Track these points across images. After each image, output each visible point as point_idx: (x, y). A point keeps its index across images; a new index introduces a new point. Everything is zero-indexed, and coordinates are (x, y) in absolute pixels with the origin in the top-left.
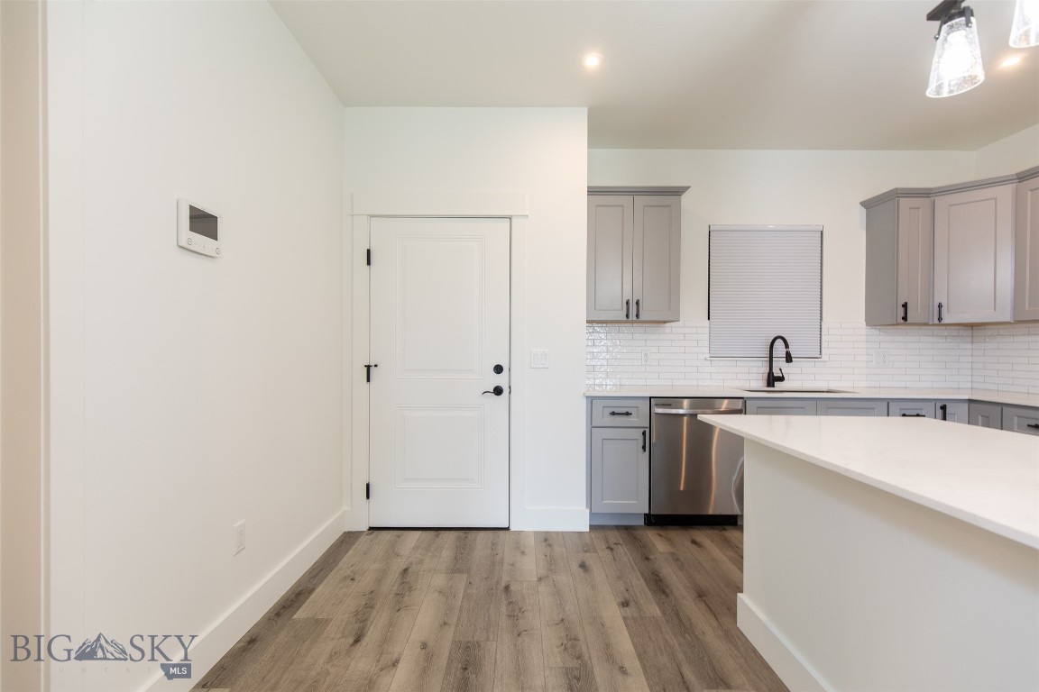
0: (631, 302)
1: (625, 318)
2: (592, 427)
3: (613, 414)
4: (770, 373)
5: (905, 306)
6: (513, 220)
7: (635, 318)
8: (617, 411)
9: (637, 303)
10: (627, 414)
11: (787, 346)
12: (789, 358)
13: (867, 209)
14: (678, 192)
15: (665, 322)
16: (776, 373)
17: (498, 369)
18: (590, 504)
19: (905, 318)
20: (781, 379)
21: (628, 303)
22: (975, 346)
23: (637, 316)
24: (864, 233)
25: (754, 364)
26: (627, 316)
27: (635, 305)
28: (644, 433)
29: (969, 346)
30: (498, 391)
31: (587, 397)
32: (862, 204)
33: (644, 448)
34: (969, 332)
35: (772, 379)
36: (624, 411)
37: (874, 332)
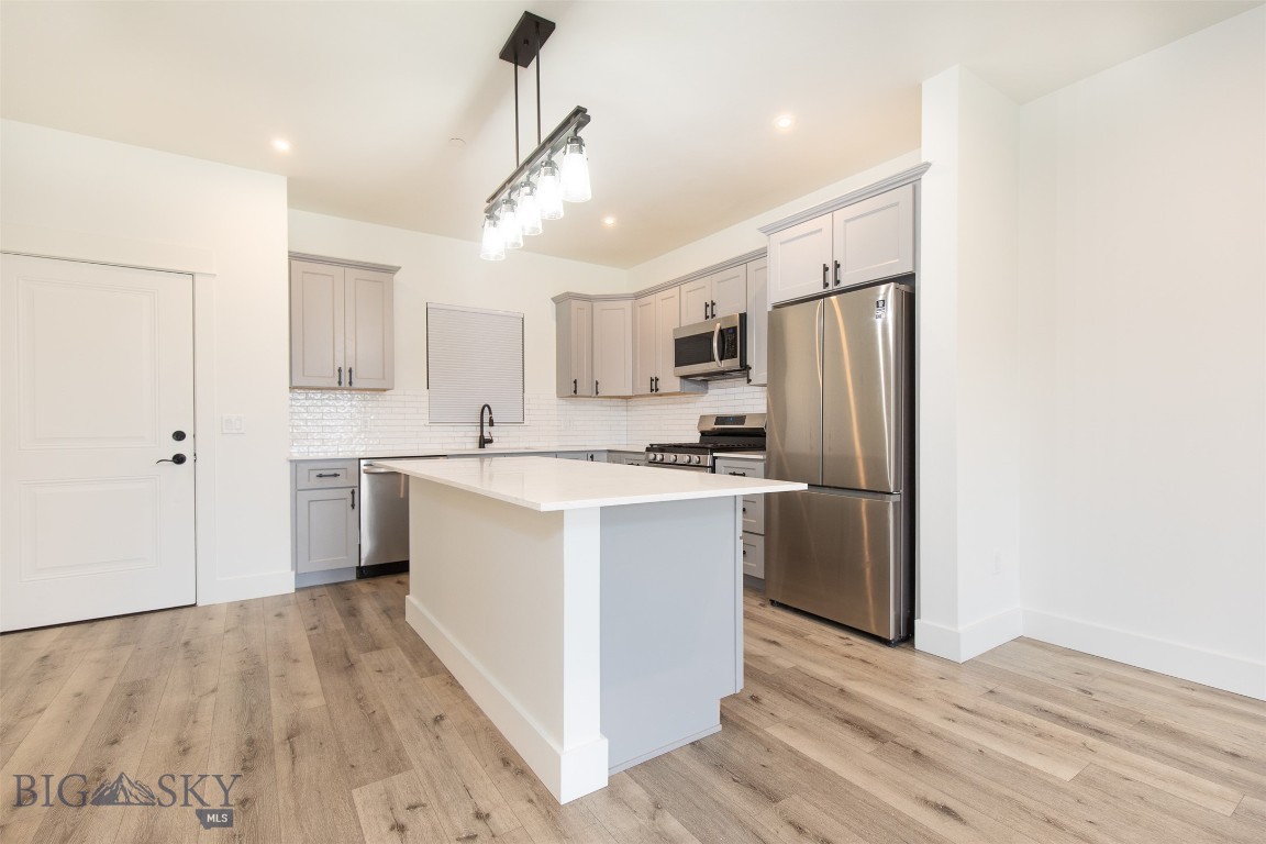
0: (343, 369)
1: (337, 385)
2: (296, 490)
3: (320, 476)
4: (482, 436)
5: (575, 382)
6: (197, 277)
7: (348, 385)
8: (324, 473)
9: (350, 371)
10: (336, 475)
11: (490, 413)
12: (491, 423)
13: (557, 303)
14: (391, 270)
15: (385, 390)
16: (486, 436)
17: (179, 436)
18: (295, 565)
19: (575, 392)
20: (490, 441)
21: (340, 370)
22: (629, 413)
23: (350, 383)
24: (554, 323)
25: (468, 429)
26: (340, 383)
27: (348, 374)
28: (353, 492)
29: (625, 413)
30: (179, 459)
31: (291, 461)
32: (553, 299)
33: (353, 506)
34: (623, 403)
35: (483, 442)
36: (332, 472)
37: (562, 402)
